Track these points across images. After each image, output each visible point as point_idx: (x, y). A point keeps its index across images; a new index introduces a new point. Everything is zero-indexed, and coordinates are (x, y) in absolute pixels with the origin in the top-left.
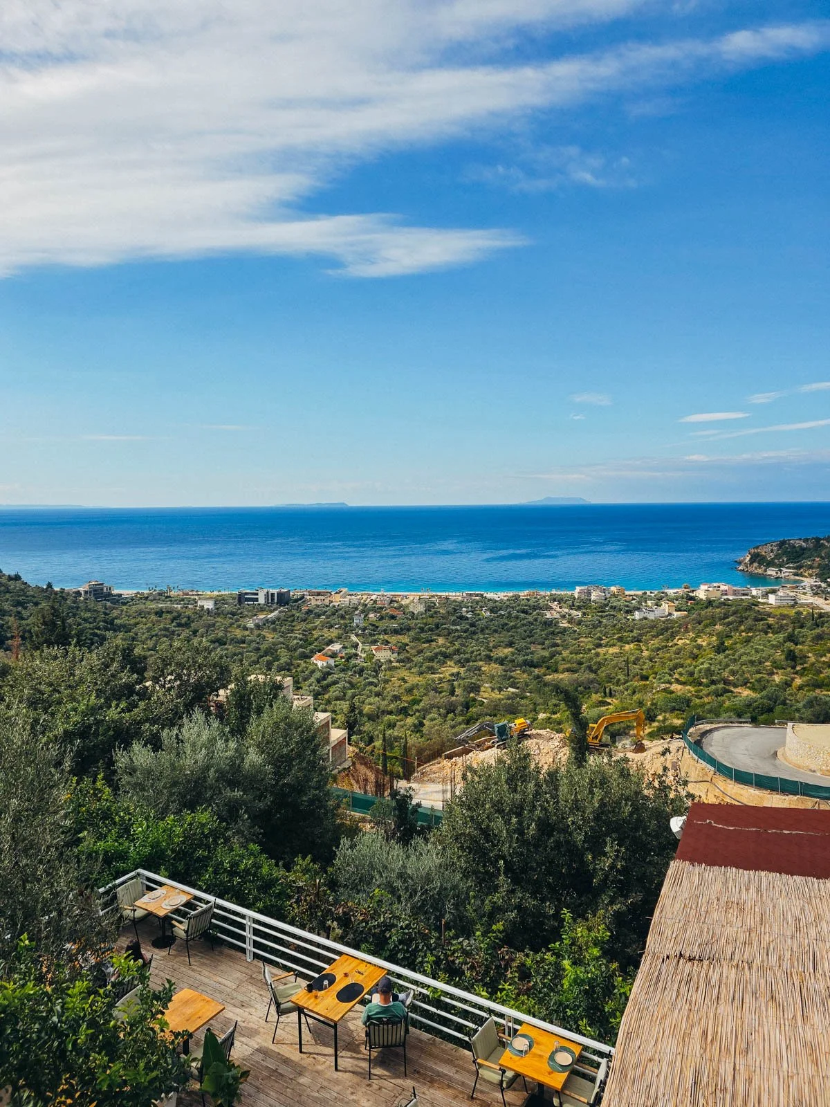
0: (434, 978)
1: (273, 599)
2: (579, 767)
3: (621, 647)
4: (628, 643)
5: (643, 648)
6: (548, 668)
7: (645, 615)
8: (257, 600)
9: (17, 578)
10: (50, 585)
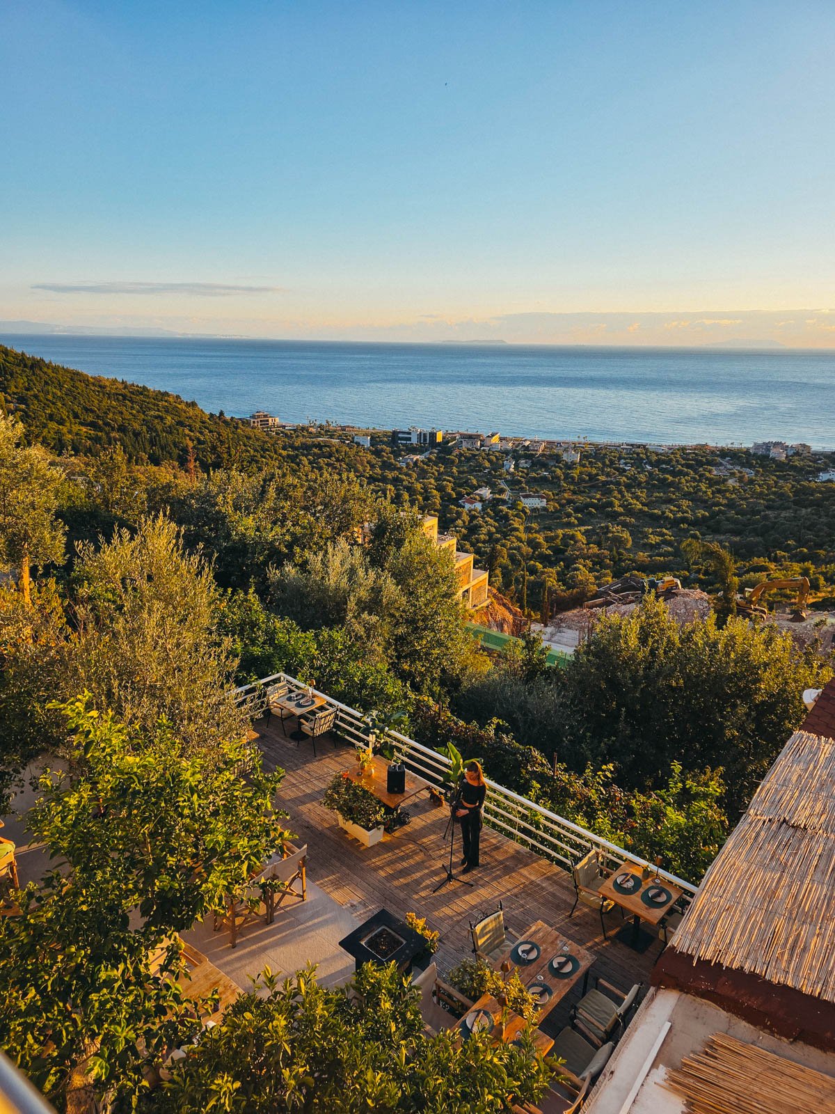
0: (537, 802)
1: (425, 440)
2: (719, 629)
3: (796, 511)
4: (806, 507)
5: (822, 513)
6: (708, 527)
7: (830, 477)
8: (409, 439)
9: (193, 404)
10: (221, 413)
